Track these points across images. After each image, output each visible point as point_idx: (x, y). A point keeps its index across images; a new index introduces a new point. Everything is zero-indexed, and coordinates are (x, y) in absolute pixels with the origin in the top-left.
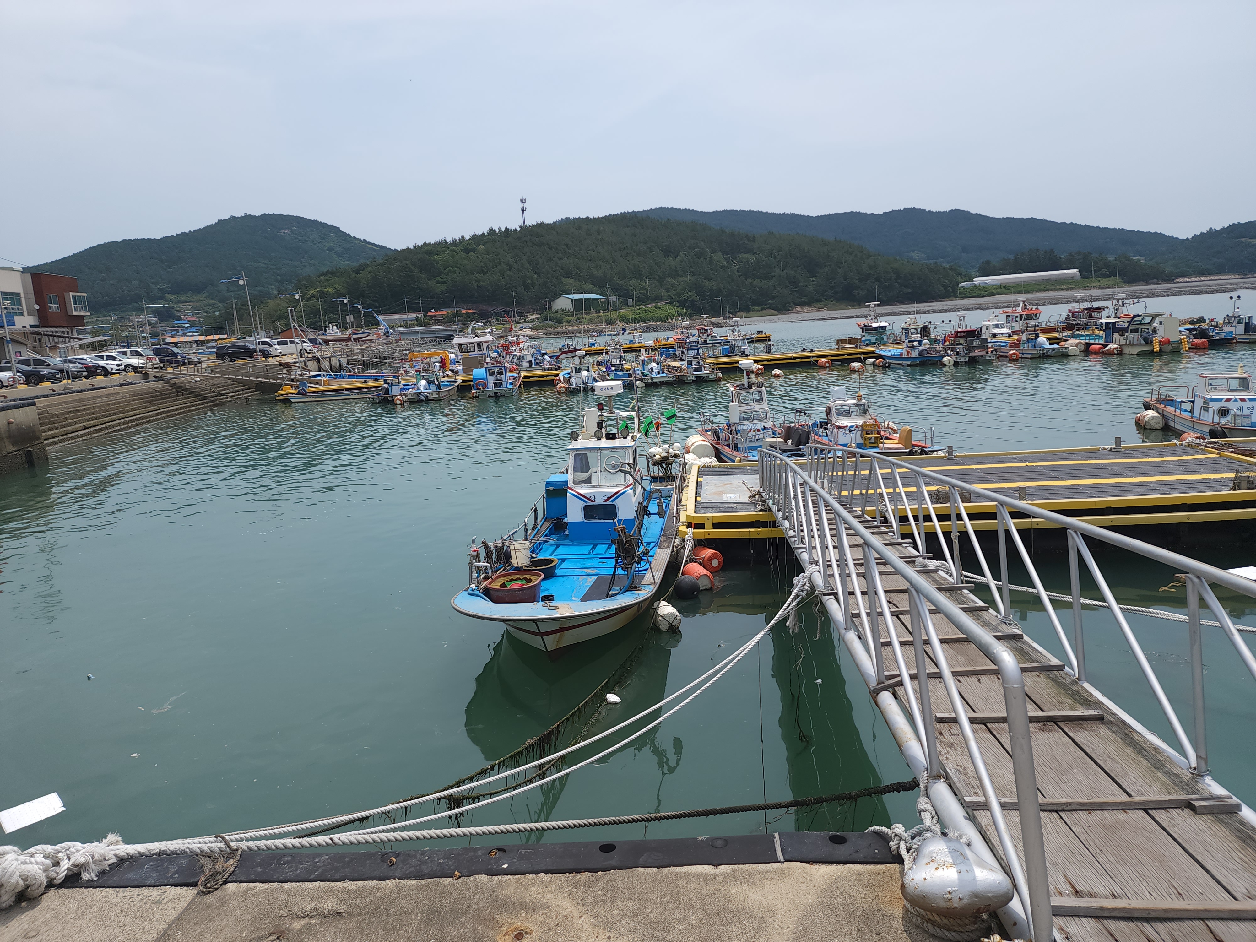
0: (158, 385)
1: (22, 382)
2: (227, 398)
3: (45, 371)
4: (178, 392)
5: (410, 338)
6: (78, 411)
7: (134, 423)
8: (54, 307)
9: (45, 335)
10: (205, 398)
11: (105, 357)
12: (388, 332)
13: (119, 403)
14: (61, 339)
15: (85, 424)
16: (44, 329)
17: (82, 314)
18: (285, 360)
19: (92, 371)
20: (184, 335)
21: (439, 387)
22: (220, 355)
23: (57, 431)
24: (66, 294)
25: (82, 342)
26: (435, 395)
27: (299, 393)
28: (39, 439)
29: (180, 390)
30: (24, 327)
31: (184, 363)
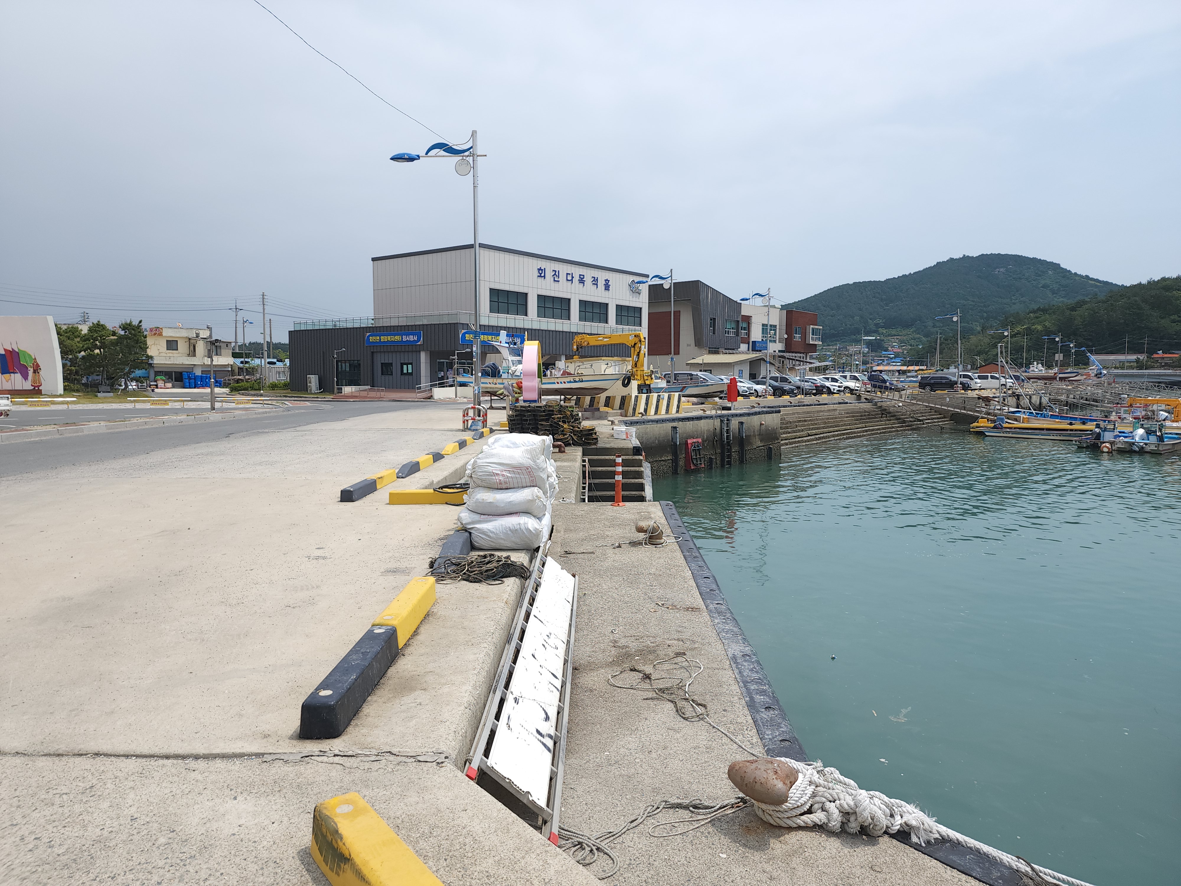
0: (867, 406)
1: (771, 394)
2: (924, 424)
3: (787, 387)
4: (883, 414)
5: (1127, 380)
6: (805, 421)
7: (845, 437)
8: (797, 337)
9: (787, 358)
10: (904, 422)
11: (830, 379)
12: (1101, 373)
13: (836, 418)
14: (797, 363)
15: (809, 432)
16: (788, 354)
17: (816, 343)
18: (984, 393)
19: (820, 390)
20: (888, 364)
21: (1161, 439)
22: (922, 385)
23: (789, 435)
24: (807, 327)
25: (812, 365)
26: (1153, 447)
27: (995, 427)
28: (778, 439)
29: (884, 412)
30: (775, 351)
31: (891, 389)
